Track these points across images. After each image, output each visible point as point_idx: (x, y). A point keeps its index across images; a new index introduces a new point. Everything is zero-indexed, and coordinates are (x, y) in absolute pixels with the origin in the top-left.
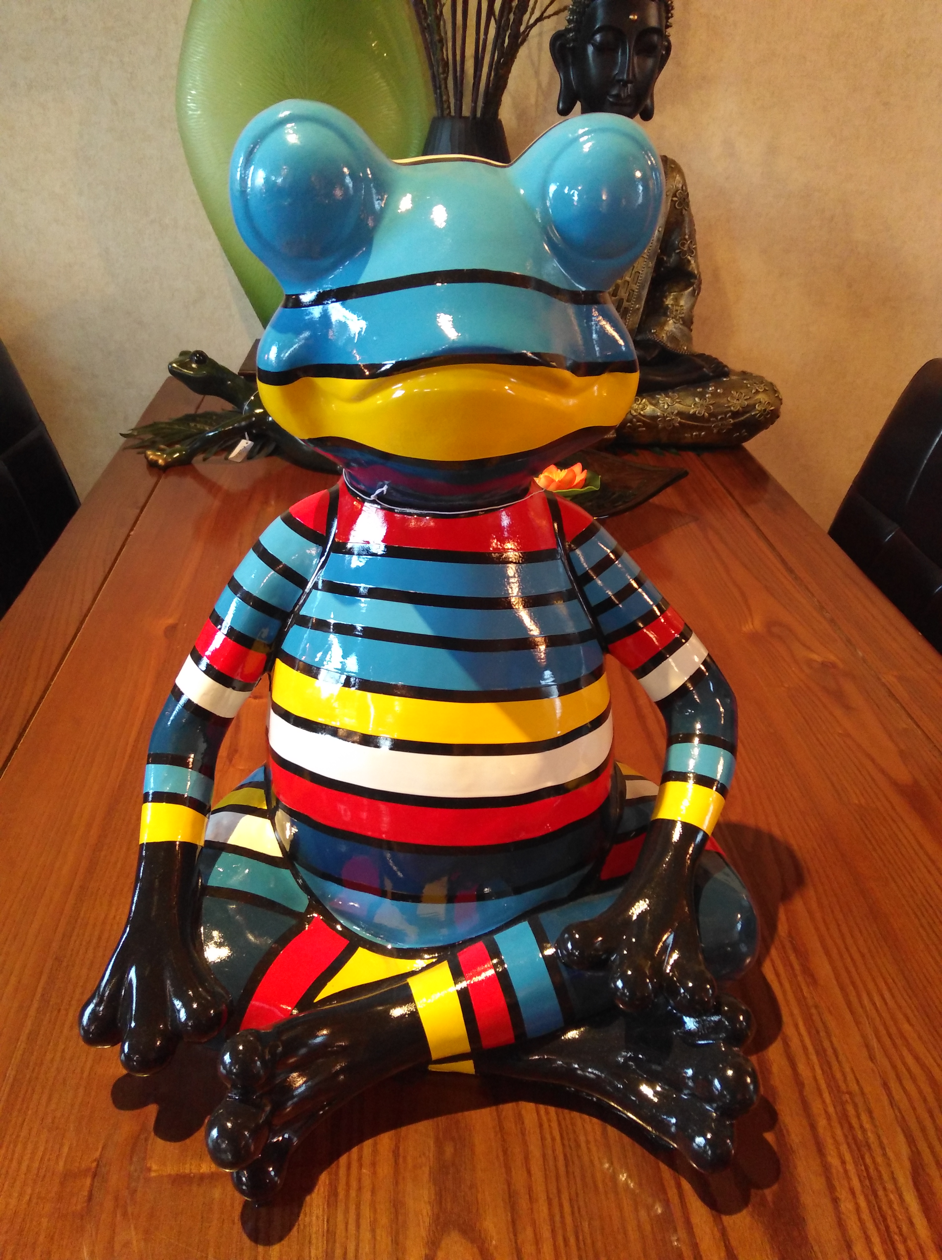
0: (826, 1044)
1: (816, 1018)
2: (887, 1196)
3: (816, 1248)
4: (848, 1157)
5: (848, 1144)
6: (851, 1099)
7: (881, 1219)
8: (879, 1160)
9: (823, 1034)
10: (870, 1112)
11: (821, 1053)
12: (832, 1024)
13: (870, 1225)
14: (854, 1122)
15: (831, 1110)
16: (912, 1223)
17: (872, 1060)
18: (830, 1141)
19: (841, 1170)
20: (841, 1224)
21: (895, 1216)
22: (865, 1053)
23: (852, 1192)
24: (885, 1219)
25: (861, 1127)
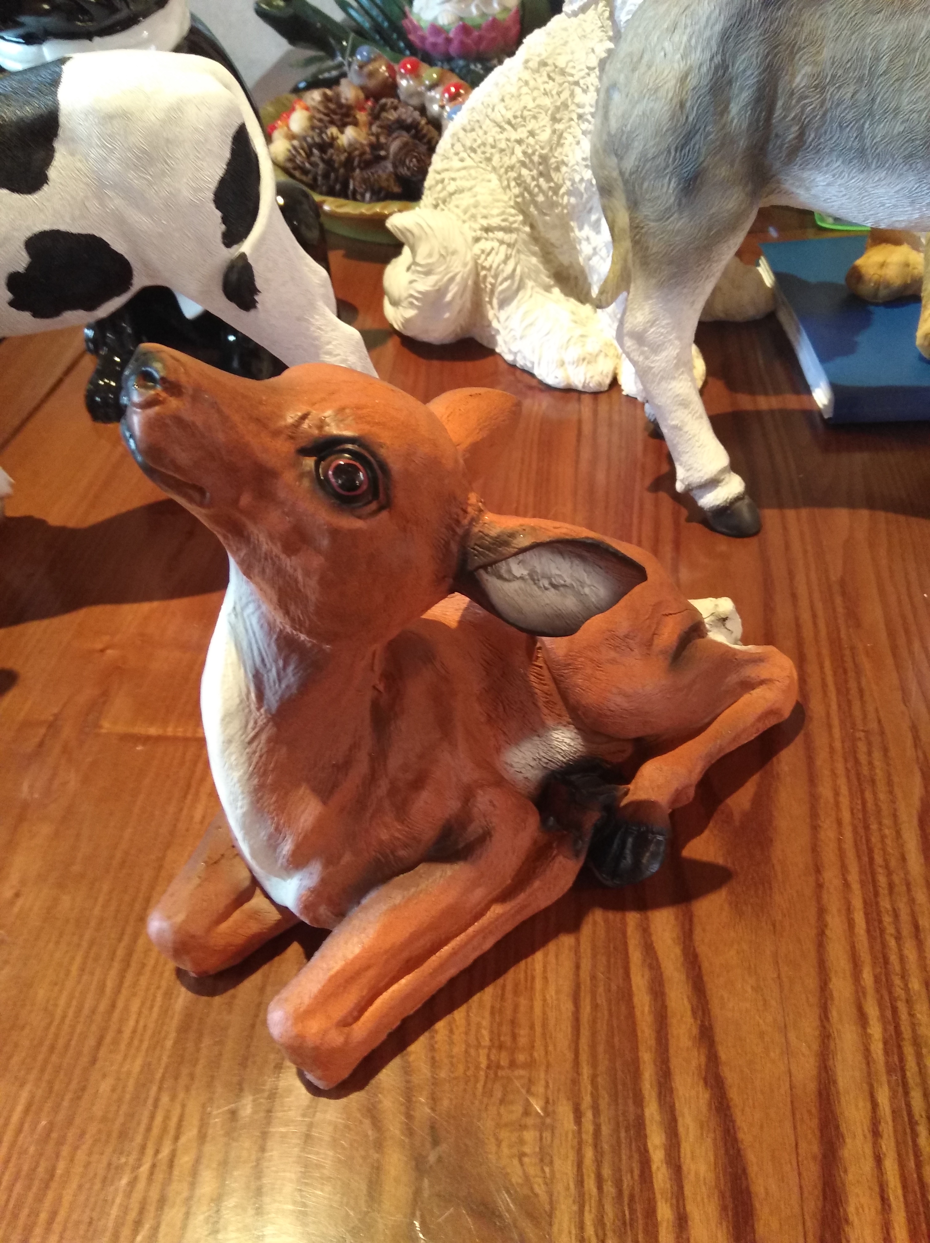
0: (853, 685)
1: (848, 659)
2: (880, 830)
3: (778, 868)
4: (844, 790)
5: (848, 777)
6: (867, 738)
7: (866, 851)
8: (882, 796)
9: (851, 674)
10: (885, 750)
11: (843, 691)
12: (866, 665)
13: (851, 854)
14: (863, 758)
15: (838, 745)
16: (903, 859)
17: (905, 702)
18: (827, 772)
19: (832, 800)
20: (815, 849)
21: (884, 850)
22: (898, 695)
23: (839, 823)
24: (870, 851)
25: (870, 763)
